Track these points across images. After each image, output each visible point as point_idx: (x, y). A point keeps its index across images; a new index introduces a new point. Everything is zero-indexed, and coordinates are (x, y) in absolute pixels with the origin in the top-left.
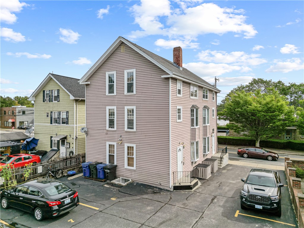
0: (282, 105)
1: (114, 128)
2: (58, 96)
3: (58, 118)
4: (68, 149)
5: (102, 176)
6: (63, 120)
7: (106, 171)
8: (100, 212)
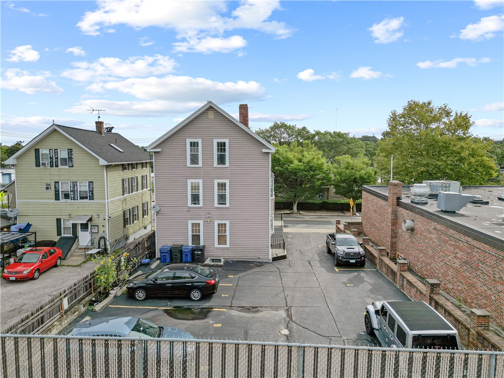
0: (322, 164)
1: (199, 204)
2: (69, 158)
3: (71, 191)
4: (94, 234)
5: (189, 259)
6: (81, 194)
7: (196, 252)
8: (237, 286)
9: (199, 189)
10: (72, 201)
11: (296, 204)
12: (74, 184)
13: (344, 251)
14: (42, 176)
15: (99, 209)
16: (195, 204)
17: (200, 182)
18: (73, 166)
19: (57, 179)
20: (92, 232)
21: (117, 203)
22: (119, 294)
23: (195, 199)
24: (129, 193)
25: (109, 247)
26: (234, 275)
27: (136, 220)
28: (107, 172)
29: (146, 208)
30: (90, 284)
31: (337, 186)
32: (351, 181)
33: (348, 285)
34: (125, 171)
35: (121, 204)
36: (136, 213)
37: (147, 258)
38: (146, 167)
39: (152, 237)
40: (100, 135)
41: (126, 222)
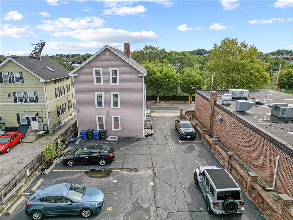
0: (174, 75)
1: (102, 106)
2: (21, 77)
3: (24, 98)
4: (40, 123)
5: (98, 138)
6: (30, 99)
7: (102, 134)
8: (125, 155)
9: (102, 98)
10: (25, 103)
11: (158, 98)
12: (26, 93)
13: (184, 132)
14: (5, 88)
15: (42, 108)
16: (100, 106)
17: (103, 93)
18: (23, 83)
19: (14, 90)
20: (39, 121)
21: (53, 103)
22: (58, 162)
23: (100, 103)
24: (60, 96)
25: (50, 130)
26: (124, 147)
27: (65, 111)
28: (45, 86)
29: (70, 104)
30: (41, 158)
31: (182, 87)
32: (190, 84)
33: (186, 152)
34: (56, 83)
35: (55, 103)
36: (65, 107)
37: (73, 138)
38: (69, 79)
39: (75, 125)
40: (38, 60)
41: (59, 114)
